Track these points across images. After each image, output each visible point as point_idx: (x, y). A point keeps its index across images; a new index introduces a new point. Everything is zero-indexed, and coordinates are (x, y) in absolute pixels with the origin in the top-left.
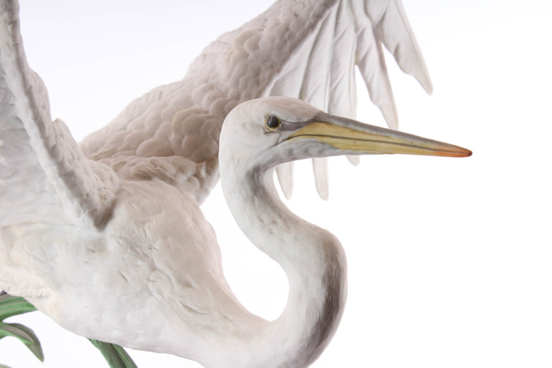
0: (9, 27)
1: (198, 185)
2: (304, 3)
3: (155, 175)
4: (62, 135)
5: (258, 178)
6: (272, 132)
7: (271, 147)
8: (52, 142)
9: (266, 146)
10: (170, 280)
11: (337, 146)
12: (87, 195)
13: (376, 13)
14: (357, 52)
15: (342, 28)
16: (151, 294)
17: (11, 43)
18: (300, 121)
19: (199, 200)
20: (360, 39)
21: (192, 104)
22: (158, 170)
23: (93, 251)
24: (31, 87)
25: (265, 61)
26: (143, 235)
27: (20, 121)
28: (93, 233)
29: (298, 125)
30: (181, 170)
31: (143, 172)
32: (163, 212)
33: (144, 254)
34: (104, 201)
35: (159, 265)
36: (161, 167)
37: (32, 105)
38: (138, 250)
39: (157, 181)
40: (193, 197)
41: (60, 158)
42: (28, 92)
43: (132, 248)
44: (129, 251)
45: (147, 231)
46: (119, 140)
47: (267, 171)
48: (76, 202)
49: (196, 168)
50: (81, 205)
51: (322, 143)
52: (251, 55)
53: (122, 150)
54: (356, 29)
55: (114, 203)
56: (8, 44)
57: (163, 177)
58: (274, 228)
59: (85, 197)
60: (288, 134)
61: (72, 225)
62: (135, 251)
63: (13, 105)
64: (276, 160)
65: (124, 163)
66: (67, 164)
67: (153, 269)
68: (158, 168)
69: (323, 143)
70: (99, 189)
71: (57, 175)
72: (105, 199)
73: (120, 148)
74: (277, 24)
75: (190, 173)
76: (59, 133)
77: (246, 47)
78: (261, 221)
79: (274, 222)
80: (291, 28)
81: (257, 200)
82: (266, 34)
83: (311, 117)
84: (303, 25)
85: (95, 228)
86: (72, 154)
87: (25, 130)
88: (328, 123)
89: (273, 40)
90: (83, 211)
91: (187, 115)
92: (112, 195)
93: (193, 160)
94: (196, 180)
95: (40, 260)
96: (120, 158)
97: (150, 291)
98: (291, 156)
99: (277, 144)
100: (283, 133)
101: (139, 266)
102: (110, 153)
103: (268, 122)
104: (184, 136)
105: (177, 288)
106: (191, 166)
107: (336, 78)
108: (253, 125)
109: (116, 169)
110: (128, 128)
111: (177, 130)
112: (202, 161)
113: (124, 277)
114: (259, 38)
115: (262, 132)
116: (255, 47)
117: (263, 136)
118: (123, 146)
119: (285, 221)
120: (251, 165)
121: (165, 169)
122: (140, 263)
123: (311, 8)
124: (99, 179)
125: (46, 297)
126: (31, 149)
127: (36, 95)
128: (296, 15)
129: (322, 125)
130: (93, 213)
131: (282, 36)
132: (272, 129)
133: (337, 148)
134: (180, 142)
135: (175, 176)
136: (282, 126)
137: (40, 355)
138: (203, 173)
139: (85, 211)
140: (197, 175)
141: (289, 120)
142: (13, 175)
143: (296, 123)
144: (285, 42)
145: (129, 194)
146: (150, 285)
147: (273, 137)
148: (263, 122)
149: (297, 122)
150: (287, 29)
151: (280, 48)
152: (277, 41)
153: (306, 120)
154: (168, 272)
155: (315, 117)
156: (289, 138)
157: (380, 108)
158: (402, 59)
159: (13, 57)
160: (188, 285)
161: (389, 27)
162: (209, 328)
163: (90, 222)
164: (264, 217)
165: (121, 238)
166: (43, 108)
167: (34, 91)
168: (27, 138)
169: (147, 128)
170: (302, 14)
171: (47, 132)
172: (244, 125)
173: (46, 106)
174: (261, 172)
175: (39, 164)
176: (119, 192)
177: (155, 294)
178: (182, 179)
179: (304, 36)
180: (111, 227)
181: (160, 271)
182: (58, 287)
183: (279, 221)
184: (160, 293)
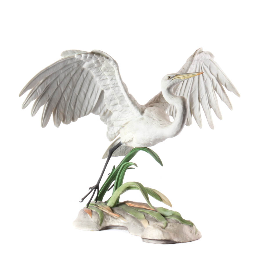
7: (169, 82)
10: (157, 120)
13: (215, 73)
14: (213, 86)
16: (153, 124)
18: (174, 76)
20: (212, 81)
23: (141, 120)
24: (123, 84)
26: (151, 114)
27: (122, 94)
28: (141, 117)
33: (151, 117)
34: (142, 109)
37: (124, 88)
43: (149, 117)
48: (136, 110)
51: (178, 79)
54: (210, 79)
55: (144, 110)
58: (172, 98)
63: (120, 90)
66: (133, 101)
67: (153, 119)
87: (123, 96)
105: (159, 121)
113: (148, 123)
117: (167, 80)
122: (151, 119)
126: (125, 101)
127: (124, 86)
133: (181, 79)
136: (171, 78)
139: (138, 111)
141: (172, 76)
142: (123, 109)
147: (169, 80)
150: (182, 72)
155: (177, 75)
158: (228, 87)
160: (161, 121)
161: (220, 77)
162: (165, 126)
163: (139, 113)
165: (146, 115)
168: (124, 98)
171: (128, 94)
172: (164, 80)
175: (128, 104)
180: (144, 114)
181: (155, 119)
184: (155, 123)
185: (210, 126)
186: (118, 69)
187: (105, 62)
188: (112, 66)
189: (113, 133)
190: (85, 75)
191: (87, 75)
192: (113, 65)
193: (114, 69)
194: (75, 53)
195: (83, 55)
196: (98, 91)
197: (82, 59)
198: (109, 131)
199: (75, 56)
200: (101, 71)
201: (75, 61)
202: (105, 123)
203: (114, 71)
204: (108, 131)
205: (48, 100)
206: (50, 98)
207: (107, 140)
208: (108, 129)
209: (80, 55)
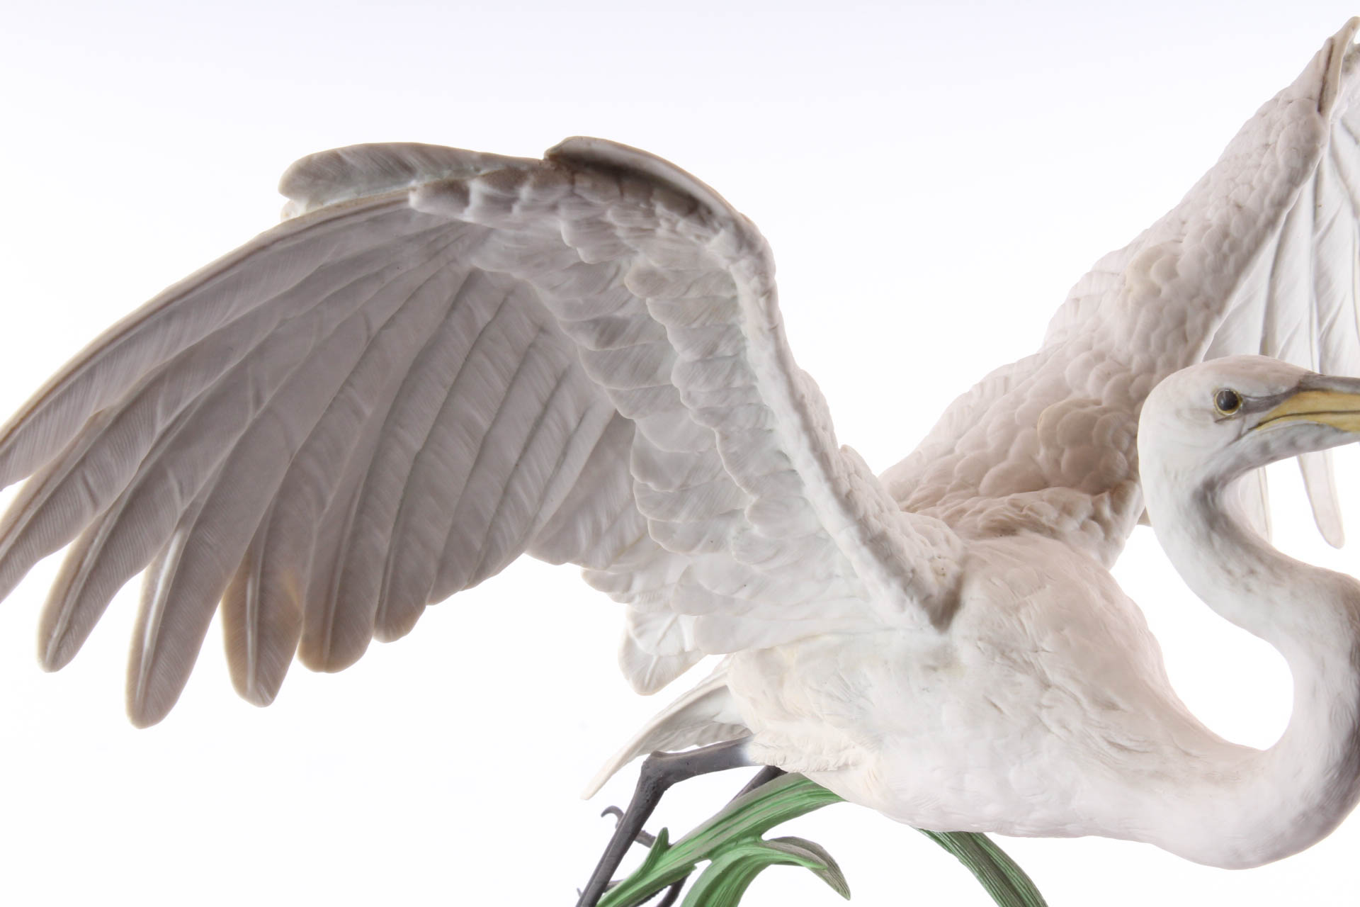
0: (762, 301)
1: (1101, 534)
2: (1250, 183)
3: (1022, 525)
4: (857, 472)
5: (1213, 500)
6: (1228, 418)
7: (1230, 444)
8: (845, 487)
9: (1222, 442)
10: (1077, 701)
11: (1345, 427)
12: (913, 571)
15: (1326, 214)
16: (1049, 731)
17: (766, 326)
18: (1276, 392)
19: (1106, 560)
21: (1069, 392)
22: (1026, 516)
23: (934, 669)
24: (803, 397)
25: (1191, 298)
26: (1020, 629)
27: (784, 456)
28: (930, 637)
29: (1272, 401)
30: (1067, 510)
31: (1001, 522)
32: (1048, 586)
33: (1025, 662)
34: (941, 578)
35: (1055, 677)
36: (1031, 509)
37: (807, 427)
38: (1014, 655)
39: (1026, 534)
40: (1094, 556)
41: (861, 513)
42: (799, 406)
43: (1003, 654)
44: (998, 659)
45: (1024, 620)
46: (944, 474)
47: (1228, 487)
48: (895, 586)
49: (1093, 504)
50: (905, 589)
51: (1318, 425)
52: (1166, 290)
53: (952, 490)
55: (960, 582)
56: (760, 329)
57: (1037, 527)
58: (1253, 583)
59: (910, 575)
60: (1256, 417)
61: (890, 629)
62: (1009, 658)
63: (771, 431)
64: (1242, 465)
65: (962, 512)
66: (873, 520)
67: (1046, 685)
68: (1025, 512)
69: (1320, 426)
70: (932, 559)
71: (858, 542)
72: (944, 575)
73: (949, 487)
74: (1205, 228)
75: (1083, 516)
76: (852, 470)
77: (1154, 276)
78: (1229, 572)
79: (1252, 572)
80: (1233, 231)
81: (1217, 540)
82: (1188, 250)
83: (1294, 384)
84: (1255, 222)
85: (932, 627)
86: (879, 505)
87: (794, 471)
88: (1323, 390)
89: (1202, 257)
90: (908, 600)
91: (1064, 411)
92: (954, 569)
93: (1085, 491)
94: (1095, 525)
95: (839, 698)
96: (954, 505)
97: (1044, 725)
98: (1267, 454)
99: (1239, 437)
100: (1248, 417)
101: (1020, 684)
102: (933, 499)
103: (1218, 402)
104: (1062, 451)
105: (1093, 713)
106: (1084, 503)
107: (1329, 307)
108: (1193, 410)
109: (951, 521)
110: (958, 451)
111: (1049, 441)
112: (1101, 491)
113: (995, 706)
114: (1175, 258)
115: (1211, 419)
116: (1170, 273)
117: (1213, 426)
118: (954, 482)
119: (1271, 568)
120: (1199, 479)
121: (1037, 513)
122: (1020, 677)
123: (1265, 191)
124: (927, 541)
125: (855, 764)
126: (806, 503)
127: (812, 410)
128: (1239, 207)
129: (1313, 395)
130: (926, 601)
131: (1218, 248)
132: (1227, 414)
133: (1346, 431)
134: (1057, 462)
135: (1057, 523)
136: (1245, 405)
137: (842, 887)
138: (1107, 512)
139: (912, 599)
140: (1096, 517)
141: (1255, 395)
142: (775, 555)
143: (1268, 398)
144: (1225, 258)
145: (984, 563)
146: (1044, 714)
147: (1232, 427)
148: (1211, 403)
149: (1269, 394)
150: (1226, 235)
151: (1217, 270)
152: (1210, 258)
153: (1284, 389)
154: (1072, 687)
155: (1300, 383)
156: (1260, 424)
159: (771, 349)
160: (1111, 706)
162: (1159, 775)
163: (923, 618)
164: (1232, 565)
165: (980, 639)
166: (824, 428)
167: (808, 401)
168: (798, 484)
169: (992, 445)
170: (1250, 202)
171: (835, 470)
172: (1178, 413)
173: (827, 426)
174: (1217, 489)
175: (822, 529)
176: (964, 561)
177: (1055, 728)
178: (1071, 526)
179: (1258, 243)
180: (961, 623)
181: (1058, 688)
182: (877, 740)
183: (1260, 569)
184: (1064, 726)
186: (768, 293)
187: (663, 230)
188: (723, 264)
189: (670, 647)
190: (483, 315)
191: (500, 309)
192: (734, 260)
193: (733, 286)
194: (409, 170)
195: (477, 188)
196: (581, 420)
197: (469, 215)
198: (640, 635)
199: (406, 200)
200: (623, 286)
201: (411, 229)
202: (618, 599)
203: (735, 298)
204: (632, 635)
205: (179, 516)
206: (193, 505)
208: (639, 623)
209: (457, 192)
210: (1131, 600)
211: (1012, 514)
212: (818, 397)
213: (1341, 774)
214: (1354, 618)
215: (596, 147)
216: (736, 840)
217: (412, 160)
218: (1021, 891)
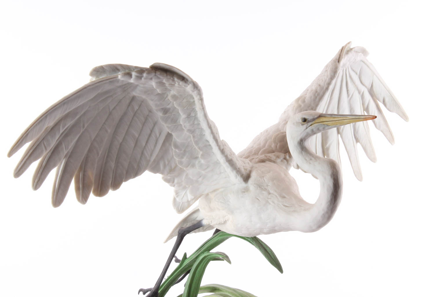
0: (200, 101)
1: (286, 163)
2: (322, 80)
3: (267, 160)
4: (225, 145)
5: (303, 144)
6: (304, 124)
7: (305, 130)
8: (222, 148)
9: (303, 130)
10: (276, 196)
11: (329, 125)
12: (239, 168)
14: (363, 104)
16: (270, 204)
17: (201, 108)
18: (314, 118)
19: (287, 168)
20: (362, 97)
21: (280, 131)
22: (268, 158)
23: (244, 192)
24: (211, 125)
25: (308, 107)
26: (264, 182)
27: (207, 141)
28: (243, 185)
29: (314, 120)
30: (278, 157)
31: (262, 160)
32: (271, 172)
33: (265, 189)
34: (246, 171)
35: (271, 191)
36: (269, 157)
37: (212, 133)
38: (262, 187)
39: (268, 162)
40: (284, 167)
41: (226, 154)
42: (210, 127)
43: (260, 187)
44: (259, 188)
45: (265, 179)
46: (250, 152)
47: (306, 141)
48: (235, 172)
49: (284, 155)
50: (237, 173)
51: (323, 125)
52: (303, 105)
53: (252, 155)
54: (359, 93)
55: (250, 172)
56: (200, 108)
57: (270, 160)
58: (311, 161)
59: (238, 169)
60: (310, 123)
61: (235, 184)
62: (261, 188)
63: (204, 135)
64: (308, 136)
65: (253, 159)
66: (229, 156)
67: (269, 193)
68: (268, 157)
69: (324, 125)
70: (244, 166)
71: (225, 161)
72: (247, 170)
73: (251, 155)
74: (312, 91)
75: (282, 158)
76: (224, 144)
77: (300, 102)
78: (306, 160)
79: (311, 159)
80: (318, 91)
81: (303, 153)
82: (308, 96)
83: (318, 116)
84: (323, 89)
85: (244, 182)
86: (231, 153)
87: (210, 145)
88: (325, 117)
89: (311, 97)
90: (238, 176)
91: (278, 135)
92: (249, 169)
93: (283, 153)
94: (285, 161)
95: (223, 203)
96: (251, 158)
97: (269, 203)
98: (313, 133)
99: (307, 128)
100: (308, 123)
101: (264, 194)
102: (247, 158)
103: (302, 121)
104: (278, 144)
105: (280, 199)
106: (282, 155)
108: (297, 123)
109: (251, 161)
110: (254, 147)
111: (275, 142)
112: (286, 153)
113: (258, 199)
114: (305, 98)
115: (301, 124)
116: (304, 101)
117: (301, 126)
118: (253, 153)
119: (315, 158)
120: (299, 139)
121: (270, 157)
122: (264, 192)
123: (325, 81)
124: (243, 163)
125: (228, 220)
126: (214, 153)
127: (213, 128)
128: (320, 85)
129: (322, 118)
130: (242, 176)
131: (315, 95)
132: (304, 123)
133: (330, 126)
134: (276, 147)
135: (275, 160)
136: (308, 121)
137: (229, 262)
138: (288, 157)
139: (239, 175)
140: (285, 159)
141: (310, 118)
142: (208, 167)
143: (313, 119)
144: (316, 97)
145: (256, 168)
146: (269, 200)
147: (305, 126)
148: (301, 121)
149: (313, 118)
150: (316, 92)
151: (314, 100)
152: (313, 97)
153: (316, 117)
154: (275, 194)
155: (320, 115)
156: (311, 125)
157: (382, 131)
159: (203, 113)
160: (284, 197)
161: (376, 89)
162: (294, 211)
163: (241, 180)
164: (307, 158)
165: (255, 184)
166: (217, 134)
167: (212, 126)
168: (211, 148)
169: (262, 144)
170: (322, 84)
171: (219, 144)
172: (294, 124)
173: (217, 133)
174: (303, 141)
175: (218, 160)
176: (252, 167)
177: (271, 203)
178: (279, 161)
179: (324, 93)
180: (250, 181)
181: (272, 194)
182: (232, 212)
183: (313, 159)
184: (273, 202)
185: (356, 176)
186: (201, 99)
187: (177, 85)
188: (191, 92)
189: (185, 200)
190: (136, 108)
191: (140, 106)
192: (193, 91)
193: (194, 98)
194: (118, 70)
195: (134, 74)
196: (160, 134)
197: (132, 81)
198: (177, 197)
199: (118, 77)
200: (169, 99)
201: (119, 84)
202: (171, 185)
203: (194, 101)
204: (176, 197)
205: (65, 155)
206: (68, 152)
207: (174, 211)
208: (177, 193)
209: (129, 75)
210: (293, 178)
211: (265, 158)
212: (215, 126)
213: (330, 204)
214: (332, 167)
215: (161, 65)
216: (203, 253)
217: (119, 68)
218: (270, 253)
